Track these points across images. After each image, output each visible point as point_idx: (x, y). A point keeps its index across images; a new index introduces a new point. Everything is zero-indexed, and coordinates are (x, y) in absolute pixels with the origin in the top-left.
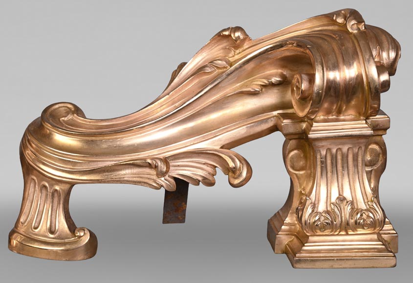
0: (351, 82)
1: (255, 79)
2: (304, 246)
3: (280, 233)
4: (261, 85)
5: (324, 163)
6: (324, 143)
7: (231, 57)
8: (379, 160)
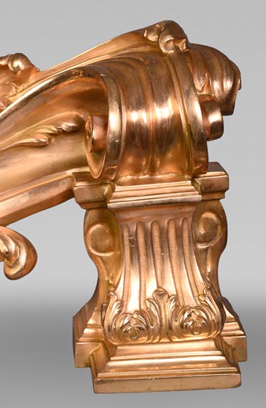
0: (164, 126)
1: (40, 125)
2: (110, 361)
3: (81, 339)
4: (48, 134)
5: (134, 242)
6: (133, 215)
7: (12, 96)
8: (216, 233)
